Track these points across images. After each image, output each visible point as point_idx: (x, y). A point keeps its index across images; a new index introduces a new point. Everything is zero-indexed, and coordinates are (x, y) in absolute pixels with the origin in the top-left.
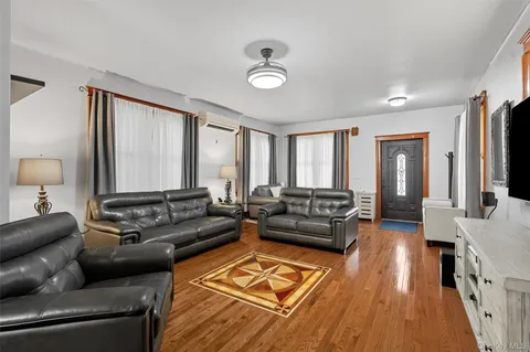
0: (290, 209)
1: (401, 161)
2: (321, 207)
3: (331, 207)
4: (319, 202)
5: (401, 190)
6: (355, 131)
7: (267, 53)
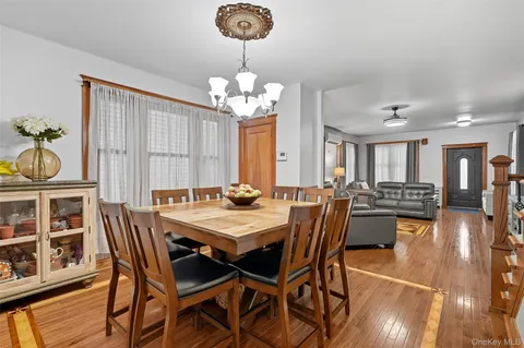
0: (386, 196)
1: (464, 163)
2: (411, 194)
3: (418, 194)
4: (408, 191)
5: (464, 185)
6: (425, 142)
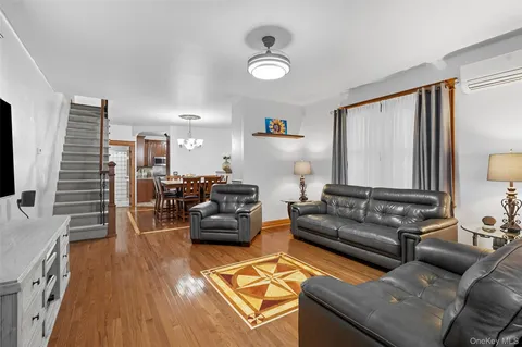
7: (269, 41)
